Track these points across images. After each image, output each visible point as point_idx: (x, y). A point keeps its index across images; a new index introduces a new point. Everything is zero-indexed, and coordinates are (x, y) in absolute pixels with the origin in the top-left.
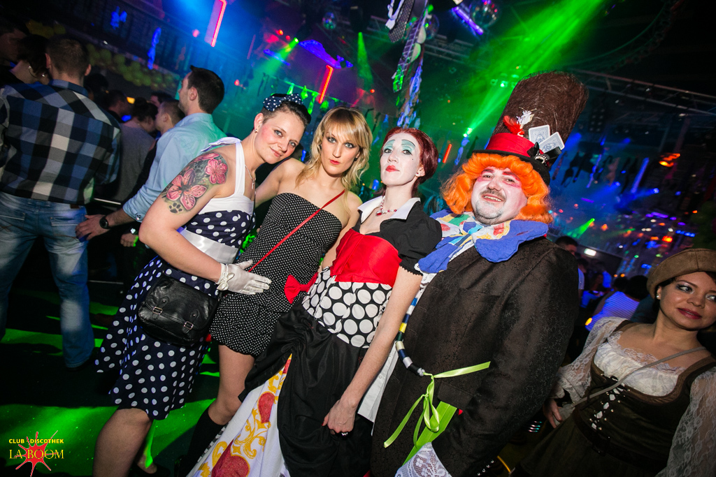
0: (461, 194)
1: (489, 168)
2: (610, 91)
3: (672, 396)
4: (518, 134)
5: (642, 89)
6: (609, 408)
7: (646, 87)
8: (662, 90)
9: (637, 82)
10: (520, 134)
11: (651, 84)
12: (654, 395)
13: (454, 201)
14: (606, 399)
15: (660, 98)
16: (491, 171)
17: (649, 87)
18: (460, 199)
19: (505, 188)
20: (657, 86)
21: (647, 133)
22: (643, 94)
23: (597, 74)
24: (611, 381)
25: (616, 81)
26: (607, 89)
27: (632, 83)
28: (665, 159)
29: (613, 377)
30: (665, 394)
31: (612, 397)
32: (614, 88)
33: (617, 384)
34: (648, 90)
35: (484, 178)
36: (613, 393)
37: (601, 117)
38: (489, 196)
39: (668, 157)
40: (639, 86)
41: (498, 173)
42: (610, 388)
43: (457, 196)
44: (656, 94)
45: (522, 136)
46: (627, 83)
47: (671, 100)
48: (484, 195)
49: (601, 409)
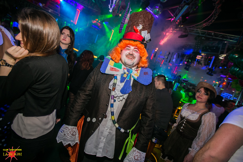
0: (118, 55)
1: (129, 46)
2: (200, 35)
3: (197, 120)
4: (138, 33)
5: (211, 34)
6: (184, 125)
7: (212, 33)
8: (218, 34)
9: (209, 32)
10: (139, 33)
11: (214, 32)
12: (193, 120)
13: (115, 58)
14: (183, 123)
15: (217, 36)
16: (129, 47)
17: (213, 33)
18: (117, 57)
19: (135, 54)
20: (216, 33)
21: (214, 48)
22: (211, 35)
23: (197, 30)
24: (184, 118)
25: (202, 31)
26: (200, 34)
27: (207, 32)
28: (221, 56)
29: (185, 117)
30: (195, 120)
31: (185, 122)
32: (202, 34)
33: (185, 119)
34: (213, 34)
35: (126, 50)
36: (185, 121)
37: (199, 43)
38: (129, 57)
39: (222, 56)
40: (210, 33)
41: (132, 48)
42: (184, 120)
43: (116, 56)
44: (216, 35)
45: (139, 34)
46: (206, 32)
47: (221, 37)
48: (127, 56)
49: (182, 126)
